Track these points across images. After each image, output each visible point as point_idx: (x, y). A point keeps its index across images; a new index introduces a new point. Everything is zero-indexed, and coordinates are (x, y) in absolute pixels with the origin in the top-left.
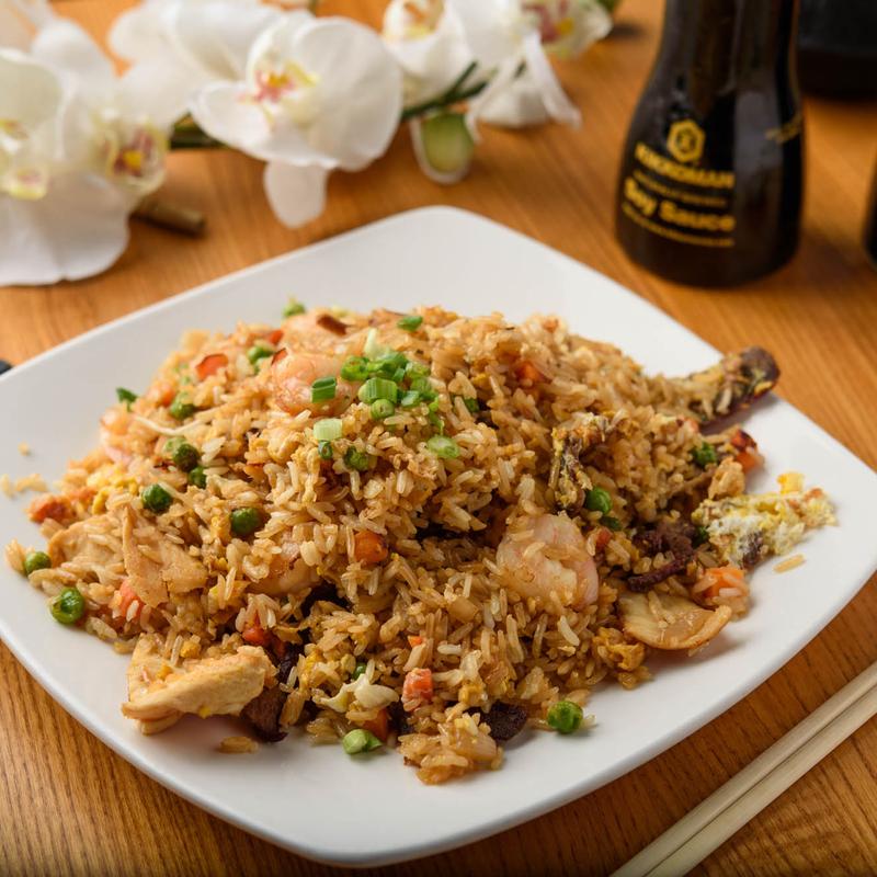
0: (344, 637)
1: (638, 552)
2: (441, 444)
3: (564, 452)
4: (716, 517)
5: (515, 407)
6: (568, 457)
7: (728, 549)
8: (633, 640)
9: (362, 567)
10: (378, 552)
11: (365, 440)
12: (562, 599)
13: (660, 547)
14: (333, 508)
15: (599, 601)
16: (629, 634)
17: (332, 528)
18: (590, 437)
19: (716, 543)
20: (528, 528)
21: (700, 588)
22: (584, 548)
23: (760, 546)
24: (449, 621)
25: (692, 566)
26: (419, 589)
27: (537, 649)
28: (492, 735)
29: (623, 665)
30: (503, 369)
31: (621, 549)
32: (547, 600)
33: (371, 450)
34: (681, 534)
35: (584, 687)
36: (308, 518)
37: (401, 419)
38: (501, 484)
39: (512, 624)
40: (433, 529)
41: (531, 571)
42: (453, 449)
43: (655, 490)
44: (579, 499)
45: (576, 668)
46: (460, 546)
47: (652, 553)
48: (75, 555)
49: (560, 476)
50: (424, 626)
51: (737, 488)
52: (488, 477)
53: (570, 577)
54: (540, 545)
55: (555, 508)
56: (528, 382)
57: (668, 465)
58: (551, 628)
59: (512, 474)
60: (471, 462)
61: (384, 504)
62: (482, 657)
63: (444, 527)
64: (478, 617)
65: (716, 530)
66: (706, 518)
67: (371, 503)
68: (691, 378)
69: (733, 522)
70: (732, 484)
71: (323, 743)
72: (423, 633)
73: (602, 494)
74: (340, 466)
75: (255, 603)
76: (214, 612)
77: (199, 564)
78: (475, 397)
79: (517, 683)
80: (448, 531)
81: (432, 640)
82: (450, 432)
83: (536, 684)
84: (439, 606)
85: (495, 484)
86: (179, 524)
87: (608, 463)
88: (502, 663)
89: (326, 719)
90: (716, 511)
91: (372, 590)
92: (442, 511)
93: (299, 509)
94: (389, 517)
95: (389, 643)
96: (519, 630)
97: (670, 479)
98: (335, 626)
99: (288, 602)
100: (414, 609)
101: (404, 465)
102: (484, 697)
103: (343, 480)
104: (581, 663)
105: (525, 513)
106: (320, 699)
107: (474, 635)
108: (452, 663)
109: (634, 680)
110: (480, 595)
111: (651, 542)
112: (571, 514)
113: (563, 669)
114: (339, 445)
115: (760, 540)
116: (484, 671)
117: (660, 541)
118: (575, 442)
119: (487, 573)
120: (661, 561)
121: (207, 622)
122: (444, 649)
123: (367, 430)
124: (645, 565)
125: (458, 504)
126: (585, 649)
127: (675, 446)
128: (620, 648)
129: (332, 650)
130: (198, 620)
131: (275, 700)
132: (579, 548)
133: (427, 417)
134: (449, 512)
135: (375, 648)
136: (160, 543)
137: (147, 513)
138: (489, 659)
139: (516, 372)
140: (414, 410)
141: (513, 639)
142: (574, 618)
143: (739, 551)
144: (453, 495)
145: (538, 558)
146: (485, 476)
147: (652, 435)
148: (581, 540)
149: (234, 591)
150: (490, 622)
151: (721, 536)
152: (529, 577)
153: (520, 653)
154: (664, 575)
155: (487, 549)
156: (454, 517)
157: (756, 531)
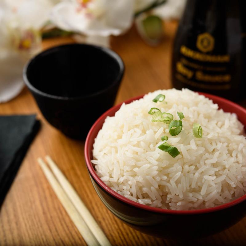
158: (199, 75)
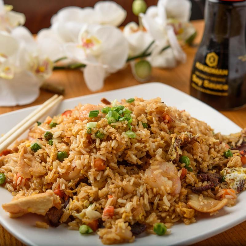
0: (86, 194)
1: (198, 180)
2: (130, 133)
3: (174, 143)
4: (229, 173)
5: (160, 128)
6: (176, 144)
7: (232, 184)
8: (191, 207)
9: (96, 171)
10: (102, 166)
11: (104, 129)
12: (166, 190)
13: (206, 179)
14: (89, 151)
15: (181, 194)
16: (189, 205)
17: (87, 156)
18: (184, 139)
19: (227, 181)
20: (157, 165)
21: (219, 195)
22: (177, 174)
23: (244, 184)
24: (124, 192)
25: (217, 187)
26: (115, 180)
27: (155, 207)
28: (131, 231)
29: (185, 215)
30: (158, 116)
31: (191, 177)
32: (160, 189)
33: (105, 132)
34: (215, 177)
35: (171, 222)
36: (80, 153)
37: (118, 124)
38: (150, 149)
39: (146, 196)
40: (124, 162)
41: (156, 178)
42: (134, 135)
43: (208, 162)
44: (177, 157)
45: (169, 215)
46: (133, 169)
47: (203, 181)
48: (7, 164)
49: (173, 150)
50: (114, 192)
51: (238, 164)
52: (145, 147)
53: (170, 183)
54: (160, 171)
55: (169, 160)
56: (166, 121)
57: (214, 155)
58: (161, 200)
59: (154, 147)
60: (140, 141)
61: (106, 150)
62: (133, 205)
63: (128, 162)
64: (135, 192)
65: (228, 177)
66: (225, 173)
67: (102, 149)
68: (230, 135)
69: (234, 175)
70: (236, 163)
71: (73, 229)
72: (113, 195)
73: (187, 158)
74: (93, 136)
75: (59, 181)
76: (46, 184)
77: (44, 168)
78: (146, 122)
79: (146, 217)
80: (129, 163)
81: (116, 197)
82: (134, 130)
83: (153, 218)
84: (120, 186)
85: (147, 149)
86: (41, 155)
87: (191, 150)
88: (140, 208)
89: (76, 222)
90: (229, 171)
91: (98, 179)
92: (127, 155)
93: (78, 150)
94: (107, 154)
95: (101, 197)
96: (149, 199)
97: (214, 160)
98: (84, 190)
99: (71, 182)
100: (112, 186)
101: (115, 138)
102: (131, 218)
103: (94, 141)
104: (171, 214)
105: (157, 160)
106: (75, 214)
107: (132, 197)
108: (122, 206)
109: (189, 222)
110: (137, 185)
111: (203, 177)
112: (174, 163)
113: (163, 215)
114: (94, 129)
115: (244, 182)
116: (133, 210)
117: (206, 178)
118: (179, 139)
119: (140, 178)
120: (205, 183)
121: (43, 187)
122: (120, 201)
123: (105, 126)
124: (200, 184)
125: (134, 154)
126: (172, 208)
127: (217, 149)
128: (185, 209)
129: (82, 198)
130: (40, 186)
131: (59, 213)
132: (175, 174)
133: (127, 125)
134: (130, 156)
135: (97, 199)
136: (33, 161)
137: (32, 152)
138: (135, 206)
139: (163, 118)
140: (123, 122)
141: (146, 201)
142: (170, 197)
143: (236, 185)
144: (132, 150)
145: (159, 175)
146: (144, 146)
147: (210, 145)
148: (176, 171)
149: (53, 177)
150: (139, 194)
151: (230, 179)
152: (154, 181)
153: (148, 207)
154: (206, 189)
155: (142, 171)
156: (131, 158)
157: (243, 179)
158: (206, 83)
